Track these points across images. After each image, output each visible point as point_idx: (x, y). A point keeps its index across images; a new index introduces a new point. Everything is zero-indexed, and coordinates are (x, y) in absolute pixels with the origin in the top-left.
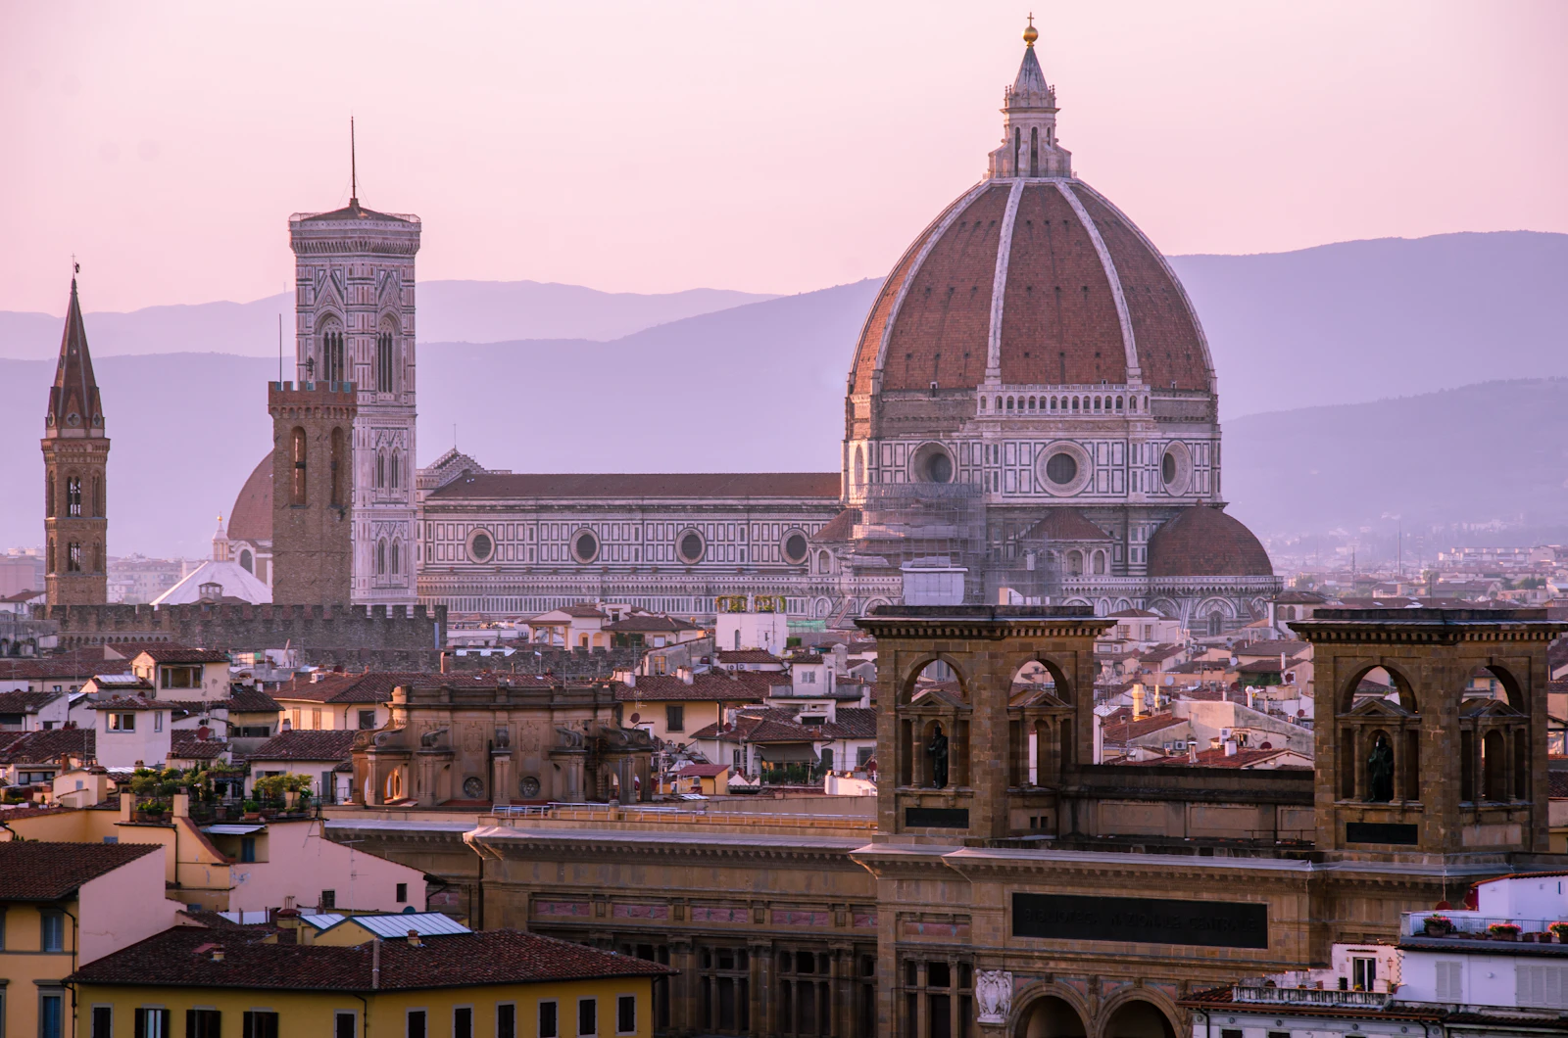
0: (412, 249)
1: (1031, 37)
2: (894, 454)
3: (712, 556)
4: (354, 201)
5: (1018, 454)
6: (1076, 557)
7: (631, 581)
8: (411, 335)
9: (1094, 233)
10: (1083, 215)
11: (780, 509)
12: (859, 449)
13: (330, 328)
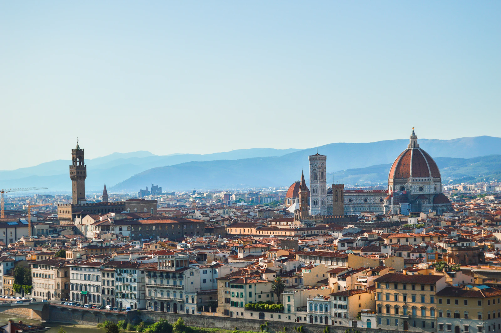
0: (325, 160)
1: (413, 129)
2: (397, 187)
3: (369, 202)
4: (317, 153)
5: (415, 187)
6: (424, 202)
7: (358, 205)
8: (325, 172)
9: (424, 156)
10: (422, 153)
11: (379, 195)
12: (391, 187)
13: (314, 171)
